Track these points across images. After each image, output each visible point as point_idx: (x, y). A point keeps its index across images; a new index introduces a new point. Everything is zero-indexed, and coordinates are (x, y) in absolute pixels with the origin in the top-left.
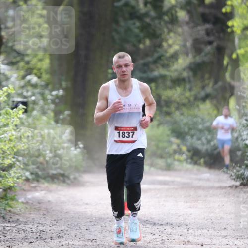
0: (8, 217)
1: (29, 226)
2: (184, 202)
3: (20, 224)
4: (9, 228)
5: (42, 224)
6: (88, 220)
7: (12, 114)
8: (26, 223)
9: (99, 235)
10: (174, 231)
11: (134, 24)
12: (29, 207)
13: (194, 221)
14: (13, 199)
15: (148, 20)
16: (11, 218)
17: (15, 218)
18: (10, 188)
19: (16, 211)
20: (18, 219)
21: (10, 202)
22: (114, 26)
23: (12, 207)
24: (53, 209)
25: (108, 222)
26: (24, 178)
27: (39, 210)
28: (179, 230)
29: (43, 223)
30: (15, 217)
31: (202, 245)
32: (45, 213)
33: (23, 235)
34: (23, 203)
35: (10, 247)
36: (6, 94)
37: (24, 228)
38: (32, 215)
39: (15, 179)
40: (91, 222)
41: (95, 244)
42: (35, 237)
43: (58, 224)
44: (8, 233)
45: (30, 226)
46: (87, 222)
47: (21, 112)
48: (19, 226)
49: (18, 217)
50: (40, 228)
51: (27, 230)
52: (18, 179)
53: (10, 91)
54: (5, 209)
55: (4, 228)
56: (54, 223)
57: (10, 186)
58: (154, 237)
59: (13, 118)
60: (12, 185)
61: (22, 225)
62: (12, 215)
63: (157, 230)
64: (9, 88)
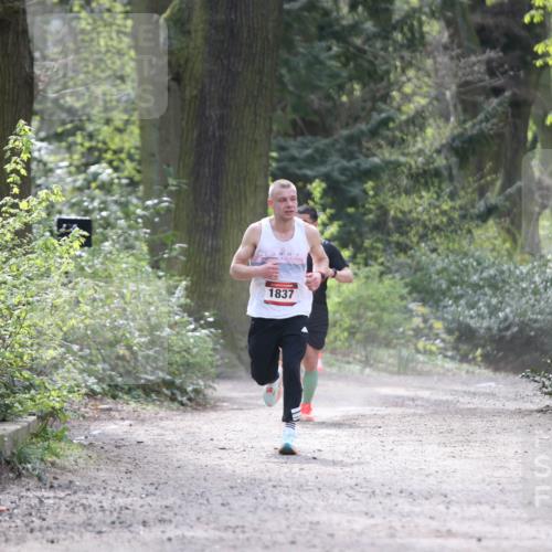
0: (48, 477)
1: (94, 497)
2: (439, 444)
3: (75, 492)
4: (51, 501)
5: (124, 493)
6: (226, 484)
7: (59, 248)
8: (87, 490)
9: (250, 517)
10: (417, 509)
11: (330, 49)
12: (94, 456)
13: (460, 486)
14: (59, 438)
15: (358, 41)
16: (55, 478)
17: (64, 479)
18: (53, 413)
19: (67, 463)
20: (71, 482)
21: (54, 444)
22: (284, 54)
23: (57, 455)
24: (149, 458)
25: (271, 489)
26: (84, 391)
27: (117, 460)
28: (427, 507)
29: (127, 490)
30: (64, 477)
31: (479, 540)
32: (130, 467)
33: (81, 516)
34: (81, 445)
35: (52, 542)
36: (44, 204)
37: (84, 501)
38: (102, 474)
39: (65, 393)
40: (232, 488)
41: (241, 536)
42: (109, 521)
43: (158, 493)
44: (49, 512)
45: (98, 496)
46: (225, 489)
47: (76, 244)
48: (74, 498)
49: (70, 477)
50: (121, 501)
51: (90, 506)
52: (69, 392)
53: (52, 198)
54: (42, 460)
55: (41, 502)
56: (152, 489)
57: (53, 408)
58: (372, 521)
59: (61, 257)
60: (58, 406)
61: (80, 494)
62: (59, 471)
63: (379, 507)
64: (53, 192)
